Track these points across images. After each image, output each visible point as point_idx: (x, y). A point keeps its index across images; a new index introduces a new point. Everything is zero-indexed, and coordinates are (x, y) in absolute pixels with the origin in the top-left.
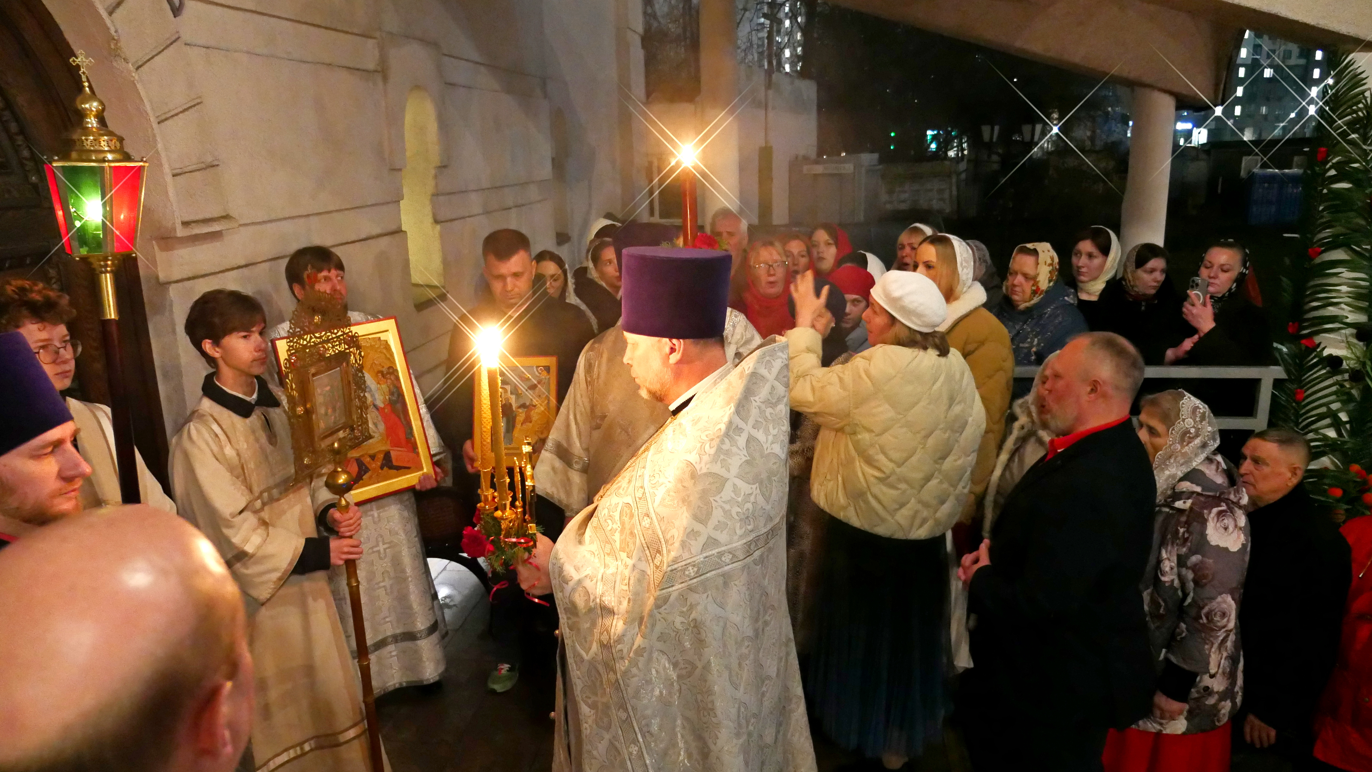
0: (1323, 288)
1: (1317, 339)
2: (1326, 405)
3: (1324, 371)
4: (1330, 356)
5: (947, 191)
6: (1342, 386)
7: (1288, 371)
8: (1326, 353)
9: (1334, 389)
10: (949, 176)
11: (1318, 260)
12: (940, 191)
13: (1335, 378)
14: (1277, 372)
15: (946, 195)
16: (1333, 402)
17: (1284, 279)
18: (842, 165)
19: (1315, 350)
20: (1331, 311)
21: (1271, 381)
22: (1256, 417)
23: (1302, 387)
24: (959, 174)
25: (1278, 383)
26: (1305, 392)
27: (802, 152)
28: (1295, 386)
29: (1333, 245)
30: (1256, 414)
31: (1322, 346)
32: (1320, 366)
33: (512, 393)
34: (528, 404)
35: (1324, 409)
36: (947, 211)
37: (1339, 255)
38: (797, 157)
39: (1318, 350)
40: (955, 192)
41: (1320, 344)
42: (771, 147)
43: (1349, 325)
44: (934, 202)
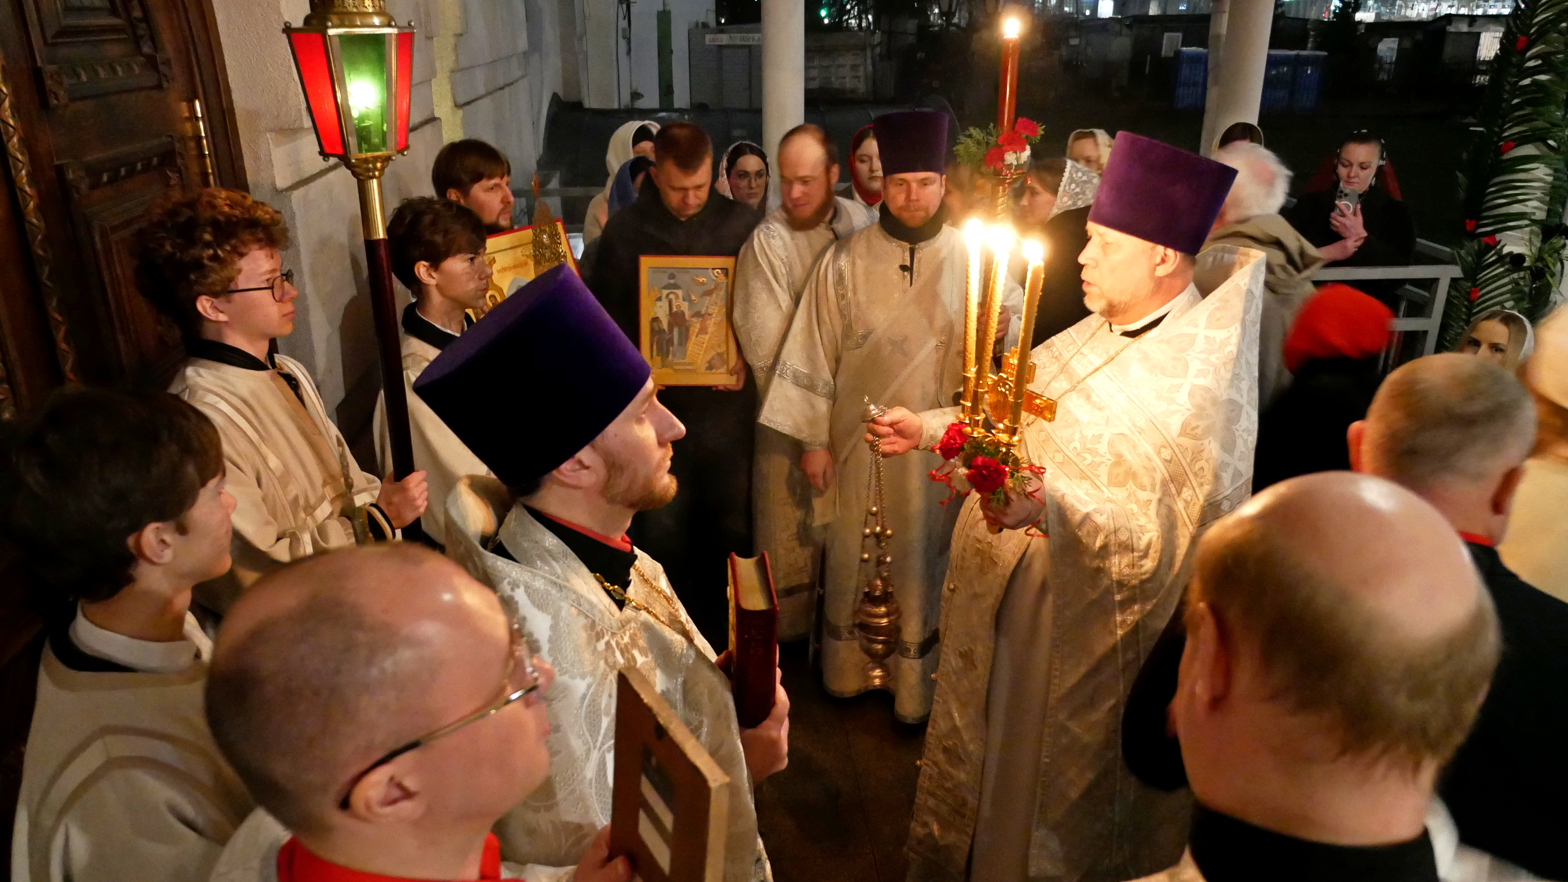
0: (1508, 185)
1: (1498, 237)
2: (1501, 303)
3: (1502, 269)
4: (1510, 254)
5: (862, 69)
6: (1517, 284)
7: (1464, 270)
8: (1506, 250)
9: (1510, 287)
10: (864, 49)
11: (1506, 157)
12: (854, 67)
13: (1511, 276)
14: (1456, 271)
15: (861, 73)
16: (1507, 300)
17: (1459, 174)
18: (751, 35)
19: (1495, 247)
20: (1516, 208)
21: (1448, 281)
22: (1430, 317)
23: (1475, 286)
24: (873, 47)
25: (1454, 281)
26: (1481, 289)
27: (702, 19)
28: (1469, 284)
29: (1522, 140)
30: (1431, 311)
31: (1502, 244)
32: (1498, 265)
33: (684, 300)
34: (703, 312)
35: (1498, 308)
36: (862, 91)
37: (1529, 150)
38: (697, 24)
39: (1498, 247)
40: (870, 68)
41: (1499, 242)
42: (669, 12)
43: (1534, 222)
44: (847, 79)
